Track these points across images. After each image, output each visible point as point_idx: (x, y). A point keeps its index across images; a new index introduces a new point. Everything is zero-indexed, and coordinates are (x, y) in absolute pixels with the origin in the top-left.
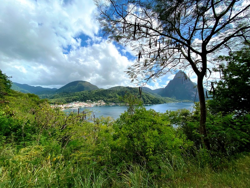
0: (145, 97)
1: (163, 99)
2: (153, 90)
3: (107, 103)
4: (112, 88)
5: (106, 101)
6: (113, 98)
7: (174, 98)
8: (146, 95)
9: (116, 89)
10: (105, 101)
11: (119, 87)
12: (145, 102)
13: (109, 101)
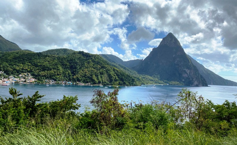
0: (112, 73)
1: (140, 77)
2: (125, 62)
3: (39, 80)
4: (49, 51)
5: (36, 76)
6: (52, 71)
7: (158, 78)
8: (114, 70)
9: (58, 54)
10: (34, 75)
11: (65, 50)
12: (111, 81)
13: (42, 76)
